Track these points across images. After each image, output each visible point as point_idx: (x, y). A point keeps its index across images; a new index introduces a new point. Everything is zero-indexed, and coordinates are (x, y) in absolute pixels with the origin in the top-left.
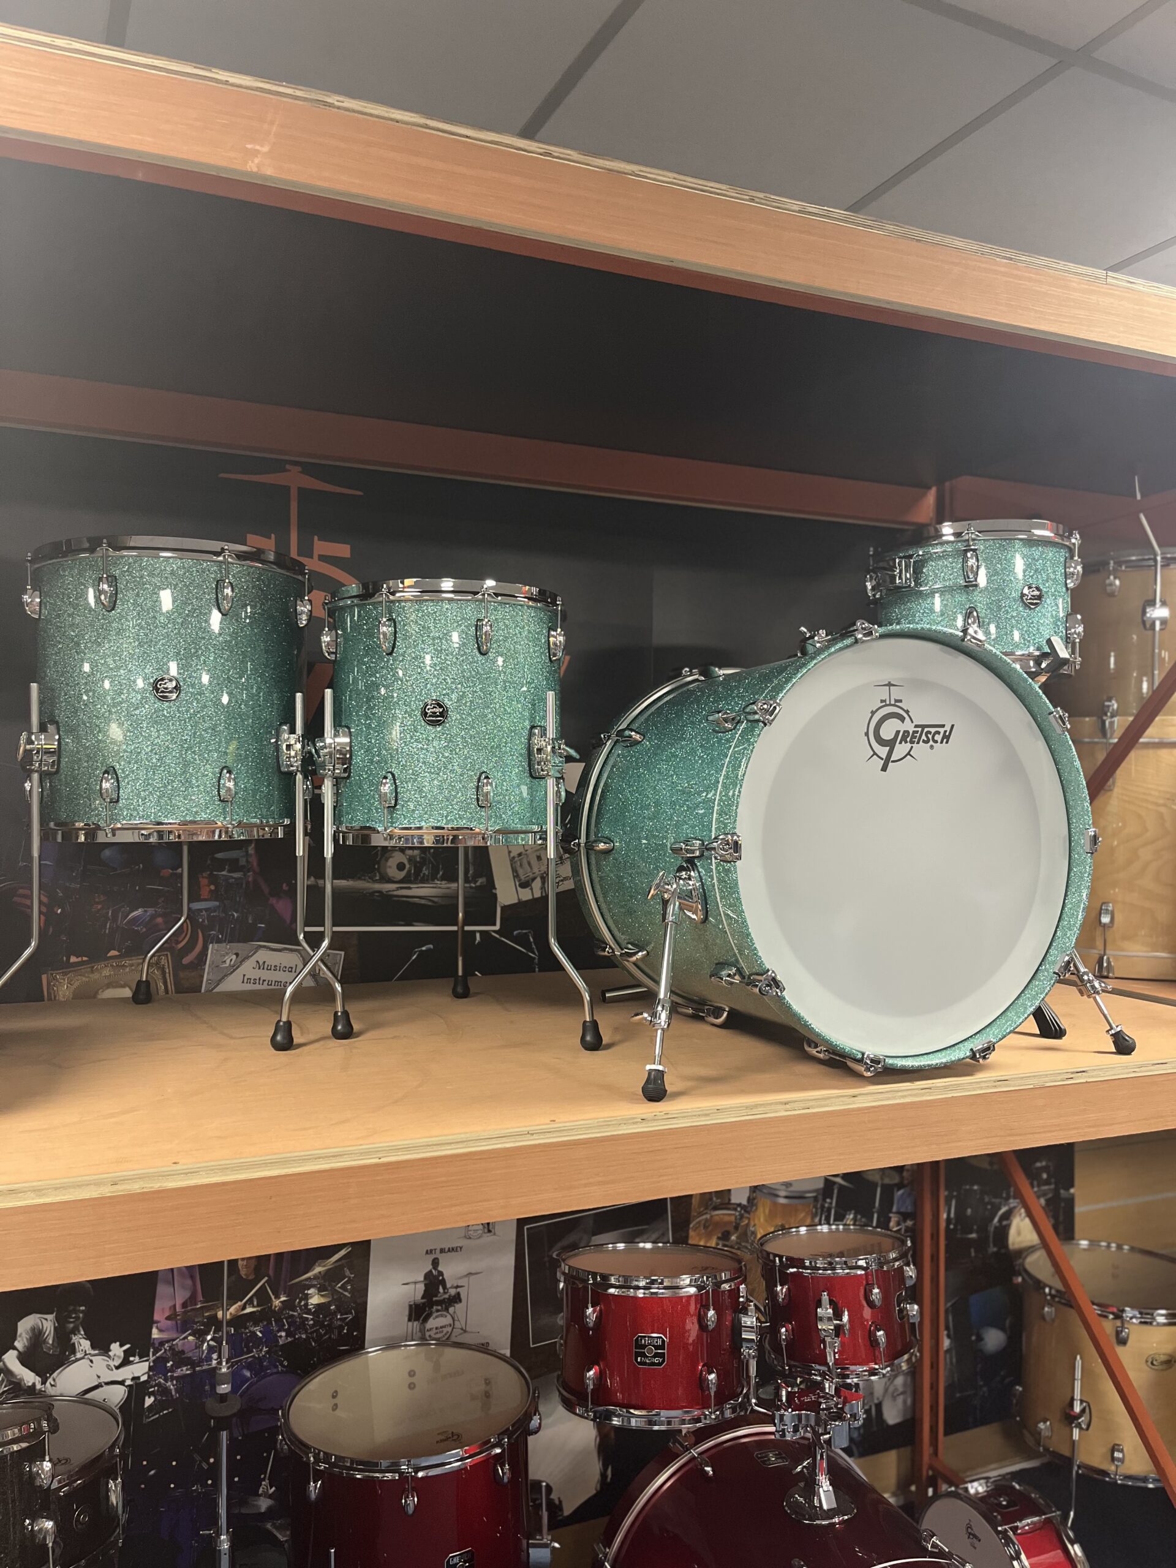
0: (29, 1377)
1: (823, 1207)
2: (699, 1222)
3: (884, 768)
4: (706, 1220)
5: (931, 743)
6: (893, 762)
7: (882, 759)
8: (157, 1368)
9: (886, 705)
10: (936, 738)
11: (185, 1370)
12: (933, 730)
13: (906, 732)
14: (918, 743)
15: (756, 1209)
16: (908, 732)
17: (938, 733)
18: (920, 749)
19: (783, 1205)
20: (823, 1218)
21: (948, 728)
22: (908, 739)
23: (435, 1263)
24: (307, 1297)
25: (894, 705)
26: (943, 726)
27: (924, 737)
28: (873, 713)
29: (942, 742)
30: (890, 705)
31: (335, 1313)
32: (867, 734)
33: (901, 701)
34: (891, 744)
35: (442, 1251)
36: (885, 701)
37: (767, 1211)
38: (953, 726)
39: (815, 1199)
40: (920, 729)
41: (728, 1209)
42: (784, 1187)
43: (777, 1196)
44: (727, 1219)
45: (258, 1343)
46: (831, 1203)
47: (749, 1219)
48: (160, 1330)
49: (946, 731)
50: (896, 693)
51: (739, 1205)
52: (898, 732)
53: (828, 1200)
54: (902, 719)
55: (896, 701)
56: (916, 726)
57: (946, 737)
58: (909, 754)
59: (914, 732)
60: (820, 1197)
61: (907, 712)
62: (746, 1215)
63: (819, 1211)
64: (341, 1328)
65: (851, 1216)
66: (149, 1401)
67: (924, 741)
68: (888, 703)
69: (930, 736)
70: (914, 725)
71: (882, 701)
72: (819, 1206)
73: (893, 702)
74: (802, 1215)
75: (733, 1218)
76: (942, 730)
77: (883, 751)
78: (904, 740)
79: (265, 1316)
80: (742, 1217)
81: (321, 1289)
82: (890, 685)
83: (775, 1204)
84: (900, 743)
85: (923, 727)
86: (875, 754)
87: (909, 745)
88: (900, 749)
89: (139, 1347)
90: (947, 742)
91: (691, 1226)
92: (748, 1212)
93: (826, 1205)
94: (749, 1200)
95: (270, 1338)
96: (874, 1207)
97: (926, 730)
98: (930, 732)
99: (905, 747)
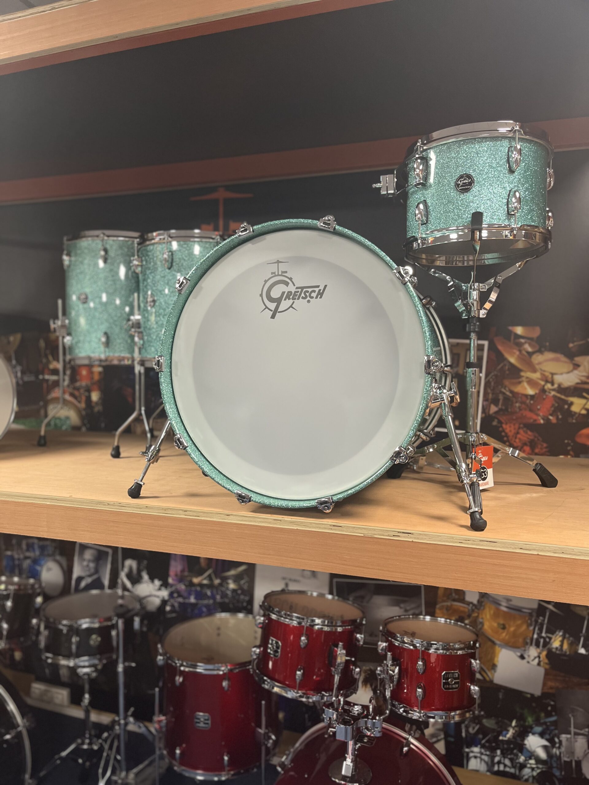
0: (128, 584)
1: (536, 621)
2: (443, 606)
3: (273, 317)
4: (447, 606)
5: (308, 298)
6: (279, 312)
7: (272, 311)
8: (171, 595)
9: (276, 276)
10: (312, 295)
11: (181, 600)
12: (310, 290)
13: (290, 293)
14: (298, 299)
15: (484, 609)
16: (291, 292)
17: (314, 291)
18: (300, 303)
19: (504, 612)
20: (537, 629)
21: (322, 288)
22: (291, 297)
23: (287, 585)
24: (228, 583)
25: (282, 275)
26: (318, 286)
27: (303, 295)
28: (266, 281)
29: (317, 298)
30: (278, 275)
31: (239, 595)
32: (261, 295)
33: (286, 272)
34: (278, 301)
35: (290, 580)
36: (275, 273)
37: (492, 612)
38: (326, 286)
39: (531, 615)
40: (300, 290)
41: (464, 603)
42: (505, 601)
43: (500, 605)
44: (462, 609)
45: (209, 598)
46: (544, 620)
47: (479, 614)
48: (173, 580)
49: (320, 290)
50: (282, 267)
51: (472, 603)
52: (283, 293)
53: (541, 618)
54: (287, 284)
55: (283, 272)
56: (297, 288)
57: (320, 294)
58: (291, 306)
59: (295, 292)
60: (534, 614)
61: (291, 279)
62: (476, 610)
63: (534, 623)
64: (242, 603)
65: (561, 634)
66: (168, 608)
67: (303, 298)
68: (277, 274)
69: (308, 294)
70: (295, 287)
71: (272, 273)
72: (533, 619)
73: (280, 273)
74: (519, 622)
75: (466, 610)
76: (317, 290)
77: (272, 306)
78: (288, 297)
79: (211, 586)
80: (473, 611)
81: (235, 581)
82: (278, 262)
83: (498, 610)
84: (285, 300)
85: (302, 288)
86: (267, 307)
87: (291, 301)
88: (285, 304)
89: (165, 585)
90: (321, 298)
91: (438, 606)
92: (479, 609)
93: (540, 621)
94: (478, 601)
95: (213, 597)
96: (581, 632)
97: (305, 290)
98: (308, 292)
99: (289, 302)
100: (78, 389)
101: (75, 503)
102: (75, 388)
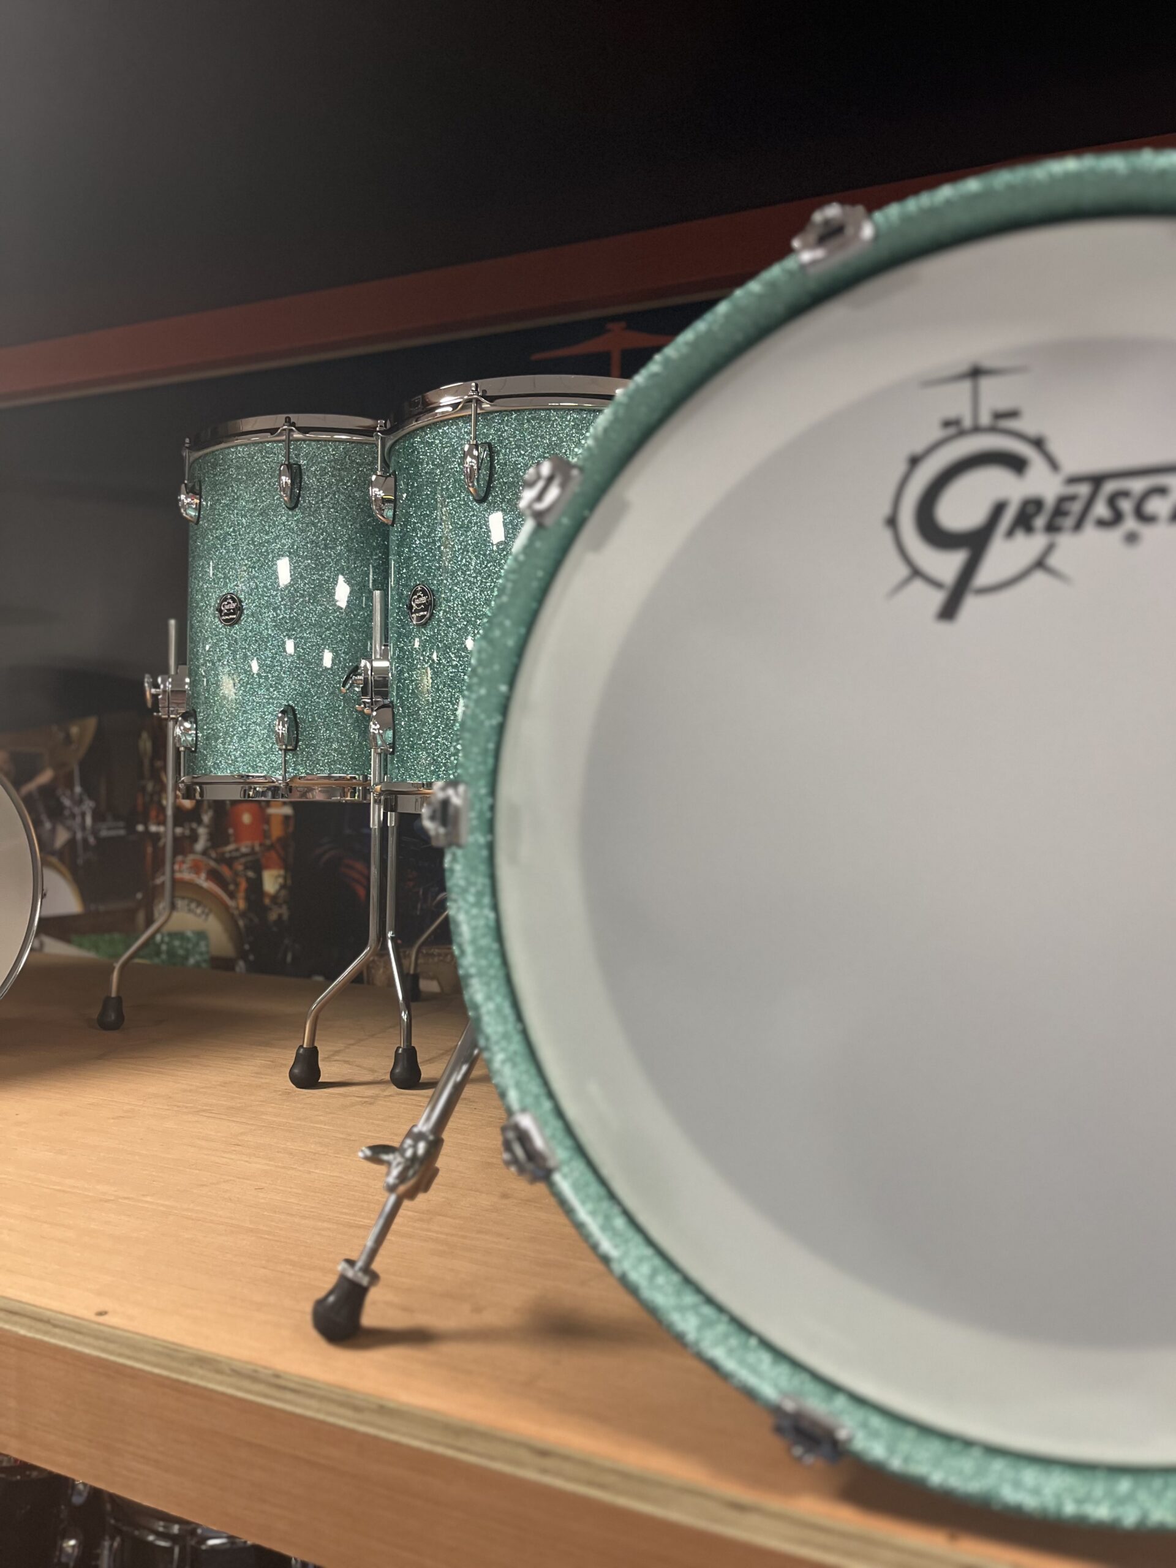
3: (949, 611)
5: (1130, 523)
6: (980, 591)
7: (941, 586)
9: (962, 433)
10: (1149, 510)
12: (1138, 486)
13: (1033, 502)
14: (1078, 529)
16: (1039, 501)
17: (1161, 491)
18: (1084, 547)
22: (1040, 523)
25: (993, 429)
27: (1101, 509)
28: (914, 461)
30: (977, 429)
32: (892, 522)
33: (1013, 414)
34: (974, 543)
36: (956, 421)
40: (1084, 490)
50: (997, 393)
52: (1001, 505)
54: (1016, 464)
55: (999, 416)
56: (1073, 480)
58: (1040, 564)
59: (1063, 501)
61: (1038, 443)
67: (1102, 523)
68: (967, 424)
69: (1126, 506)
70: (1062, 477)
71: (947, 424)
73: (985, 419)
77: (946, 565)
78: (1023, 524)
82: (976, 373)
84: (1010, 533)
85: (1097, 481)
86: (916, 573)
87: (1041, 539)
88: (1009, 555)
97: (1110, 487)
98: (1125, 494)
99: (1029, 546)
100: (229, 862)
101: (111, 1346)
102: (222, 859)
